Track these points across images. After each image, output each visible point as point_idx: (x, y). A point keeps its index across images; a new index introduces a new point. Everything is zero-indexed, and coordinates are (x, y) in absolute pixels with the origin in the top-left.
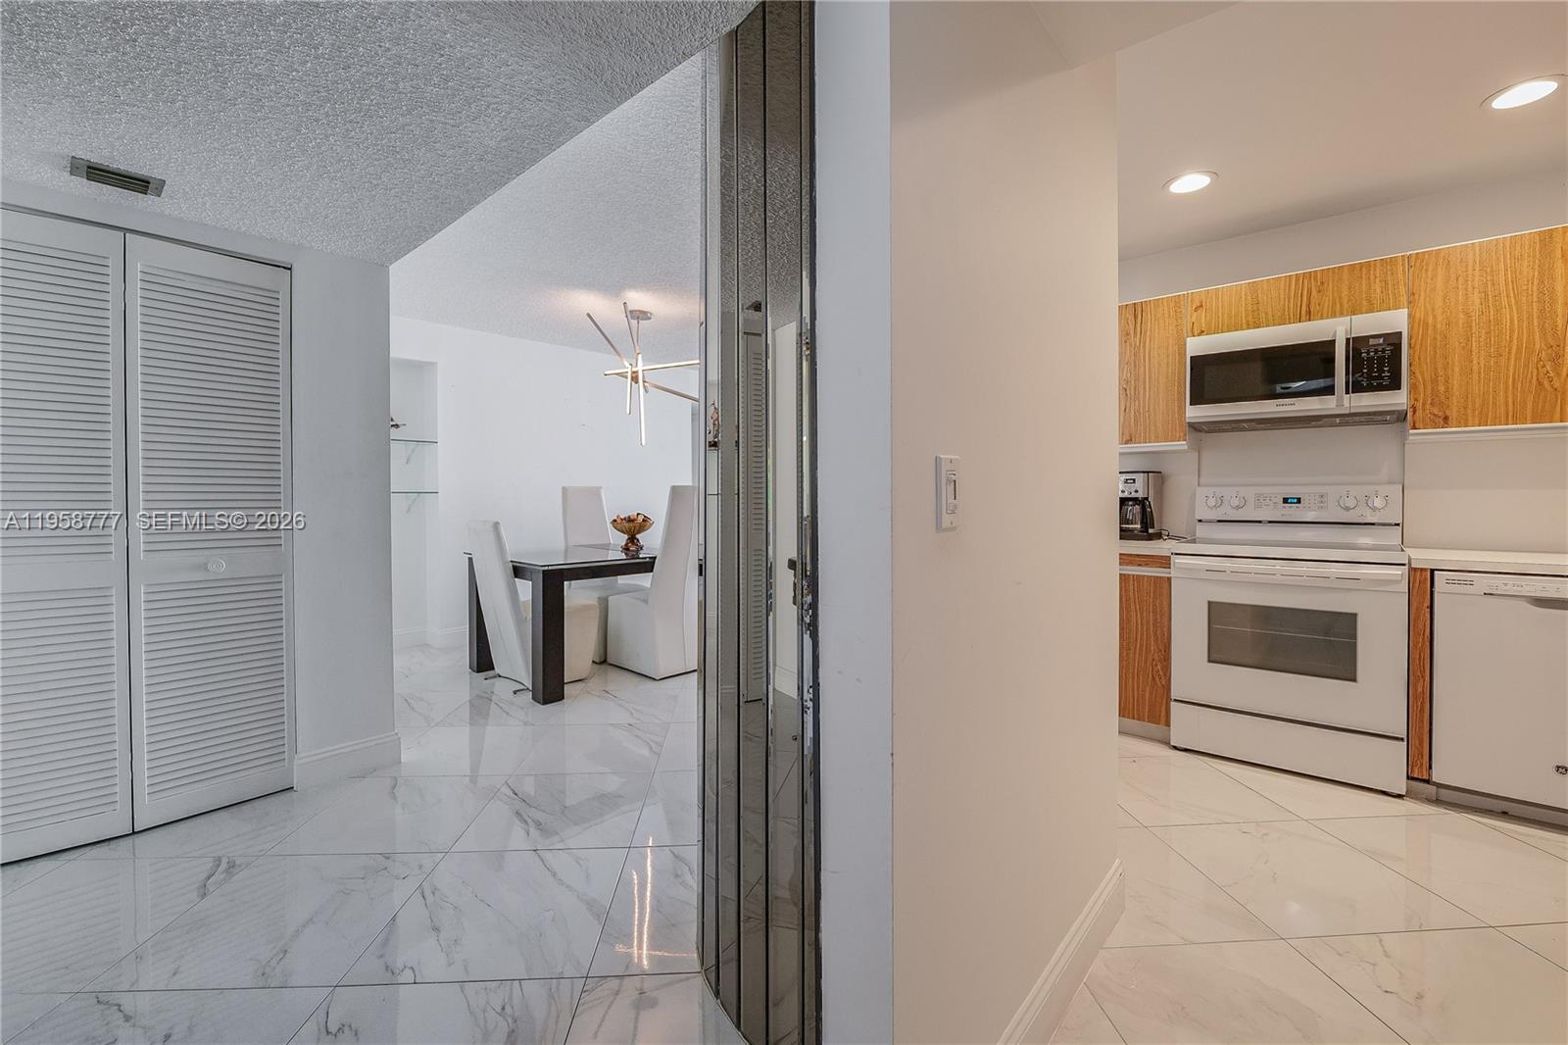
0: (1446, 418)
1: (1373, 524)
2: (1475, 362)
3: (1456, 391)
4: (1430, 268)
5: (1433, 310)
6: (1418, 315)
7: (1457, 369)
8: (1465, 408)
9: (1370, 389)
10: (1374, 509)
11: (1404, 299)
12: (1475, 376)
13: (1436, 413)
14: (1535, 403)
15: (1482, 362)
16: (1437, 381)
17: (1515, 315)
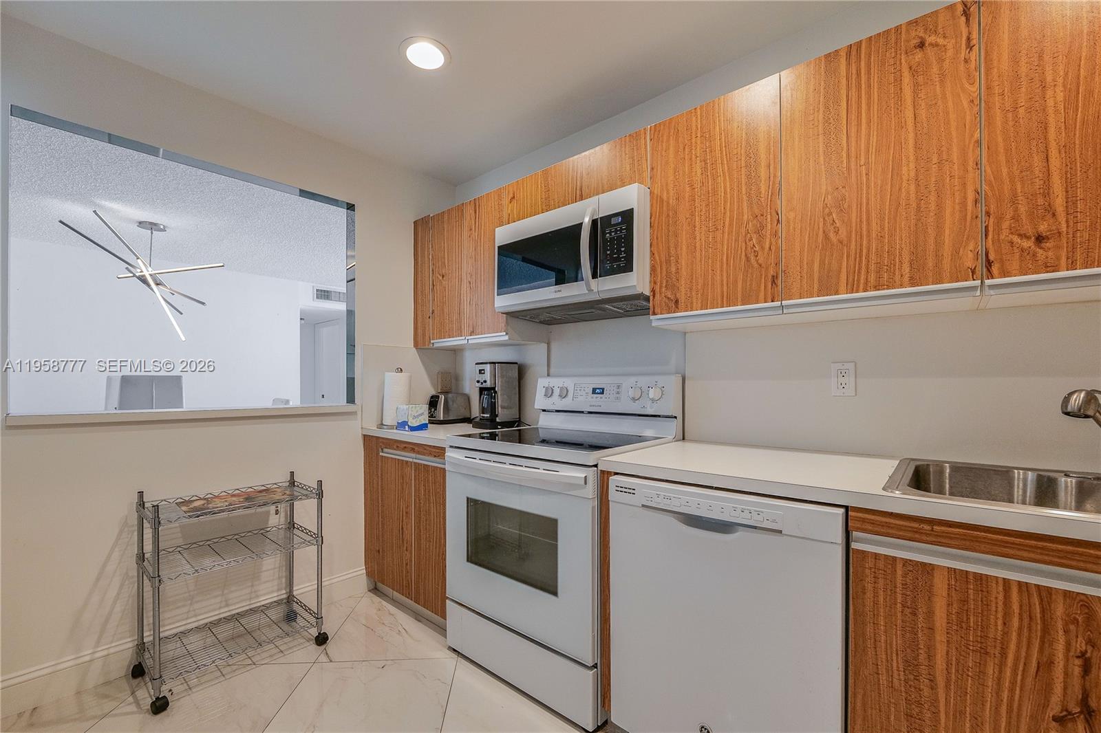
0: (677, 302)
2: (698, 238)
3: (684, 273)
4: (665, 138)
5: (667, 185)
6: (656, 192)
7: (684, 248)
8: (691, 290)
10: (653, 400)
12: (698, 254)
13: (670, 296)
14: (744, 281)
15: (703, 239)
16: (670, 261)
17: (728, 184)
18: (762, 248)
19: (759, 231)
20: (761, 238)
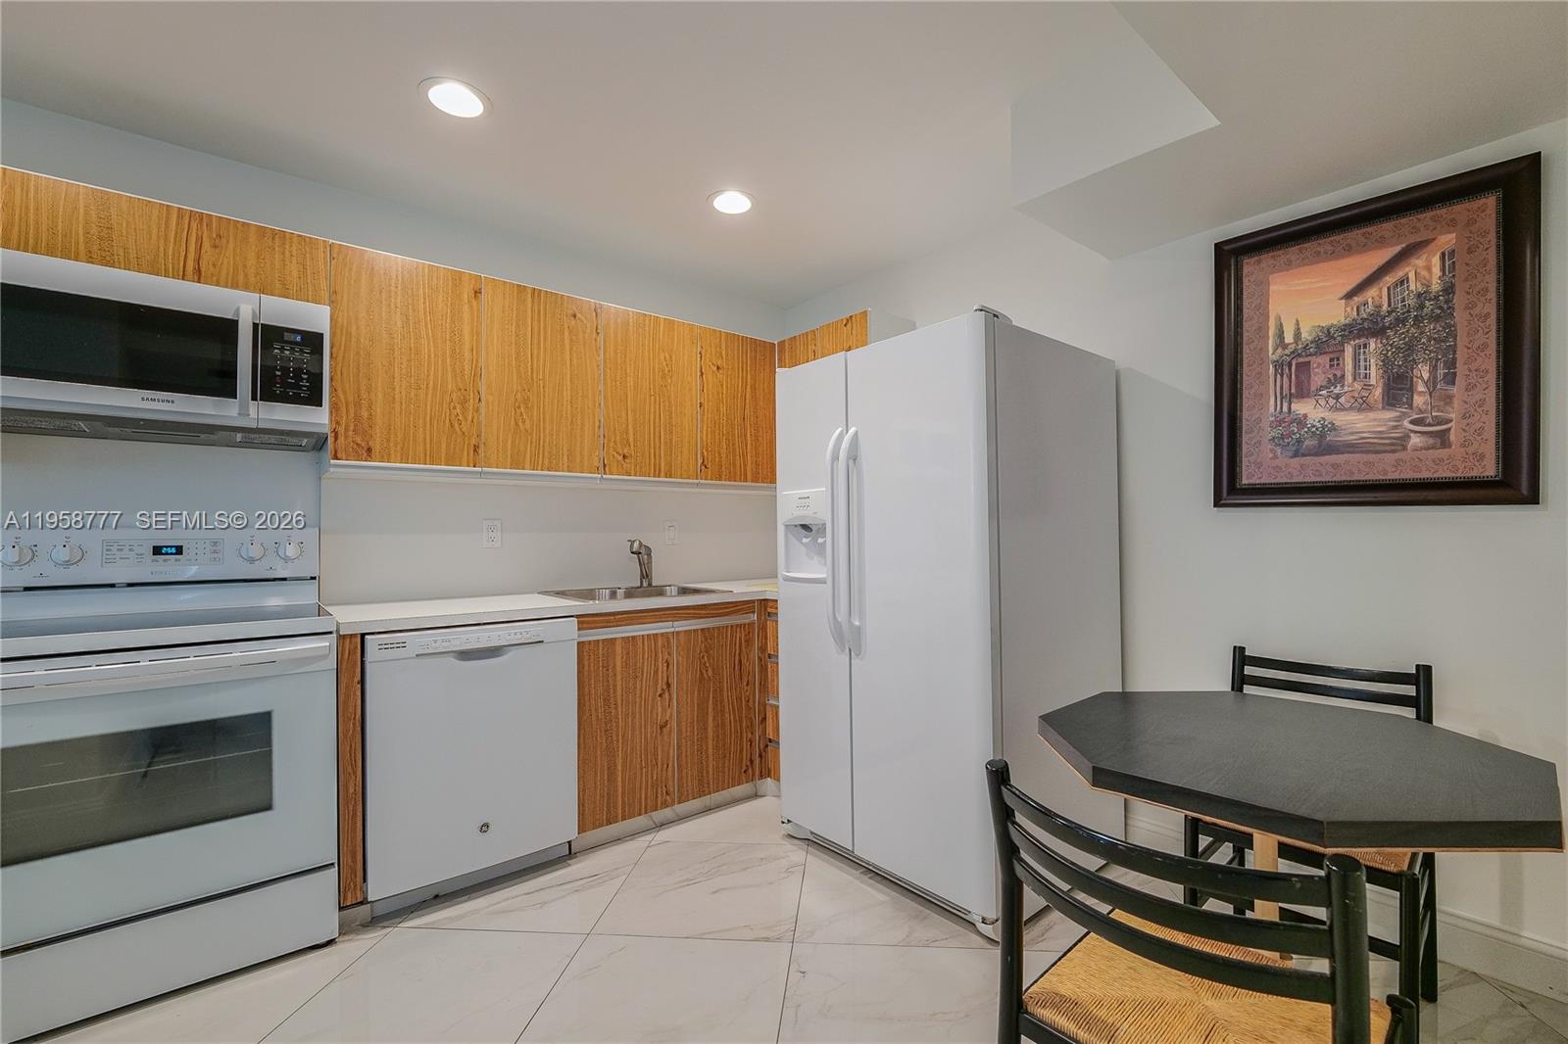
0: (369, 450)
1: (285, 579)
2: (397, 390)
3: (379, 420)
4: (354, 269)
5: (356, 319)
6: (340, 320)
7: (380, 395)
8: (388, 441)
9: (284, 399)
10: (286, 559)
11: (325, 295)
12: (397, 406)
13: (359, 442)
14: (448, 445)
15: (404, 393)
16: (360, 405)
17: (432, 349)
18: (466, 419)
19: (464, 402)
20: (464, 410)
